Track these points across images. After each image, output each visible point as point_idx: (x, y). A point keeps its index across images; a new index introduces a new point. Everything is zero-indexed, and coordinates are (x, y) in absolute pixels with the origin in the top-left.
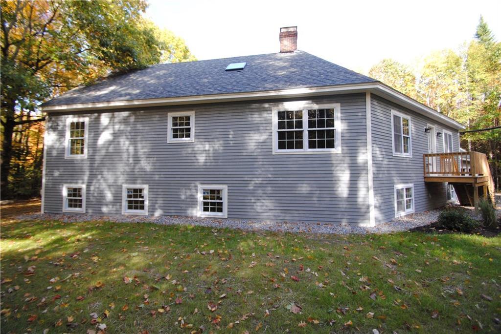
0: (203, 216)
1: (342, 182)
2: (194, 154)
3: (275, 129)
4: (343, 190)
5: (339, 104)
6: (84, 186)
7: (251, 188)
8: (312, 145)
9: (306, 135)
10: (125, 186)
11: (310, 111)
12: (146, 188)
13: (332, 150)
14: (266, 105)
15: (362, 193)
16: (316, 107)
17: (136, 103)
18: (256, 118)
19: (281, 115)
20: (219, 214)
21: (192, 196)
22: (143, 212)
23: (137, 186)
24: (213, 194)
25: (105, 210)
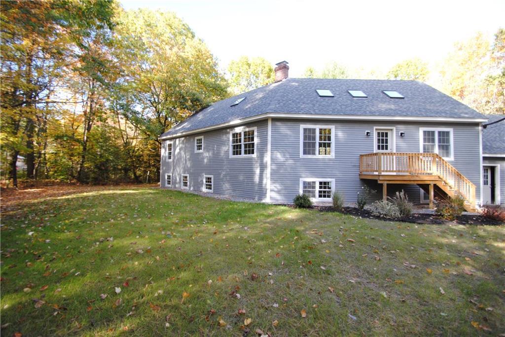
0: (205, 191)
1: (256, 175)
2: (203, 158)
3: (231, 143)
4: (257, 179)
5: (256, 127)
6: (171, 175)
7: (222, 177)
8: (245, 153)
9: (243, 147)
10: (182, 175)
11: (245, 132)
12: (188, 175)
13: (253, 155)
14: (228, 130)
15: (264, 181)
16: (247, 130)
17: (184, 134)
18: (224, 138)
19: (234, 135)
20: (211, 190)
21: (202, 181)
22: (187, 188)
23: (186, 175)
24: (209, 180)
25: (177, 186)
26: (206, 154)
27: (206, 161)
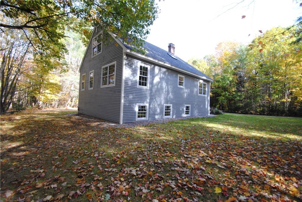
0: (184, 116)
1: (206, 104)
2: (184, 93)
6: (147, 105)
9: (203, 91)
10: (165, 105)
11: (203, 84)
12: (171, 106)
13: (205, 95)
14: (197, 80)
18: (196, 83)
20: (188, 115)
21: (183, 109)
22: (170, 117)
23: (169, 105)
24: (187, 108)
25: (157, 117)
26: (186, 90)
27: (185, 95)
